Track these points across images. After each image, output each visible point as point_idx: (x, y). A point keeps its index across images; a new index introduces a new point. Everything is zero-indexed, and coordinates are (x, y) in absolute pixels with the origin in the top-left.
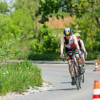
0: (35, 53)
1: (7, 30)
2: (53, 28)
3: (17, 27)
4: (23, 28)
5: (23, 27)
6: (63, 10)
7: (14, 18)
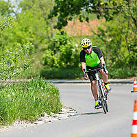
0: (51, 69)
1: (12, 38)
2: (75, 35)
3: (25, 35)
4: (33, 36)
5: (34, 34)
6: (87, 10)
7: (21, 22)
